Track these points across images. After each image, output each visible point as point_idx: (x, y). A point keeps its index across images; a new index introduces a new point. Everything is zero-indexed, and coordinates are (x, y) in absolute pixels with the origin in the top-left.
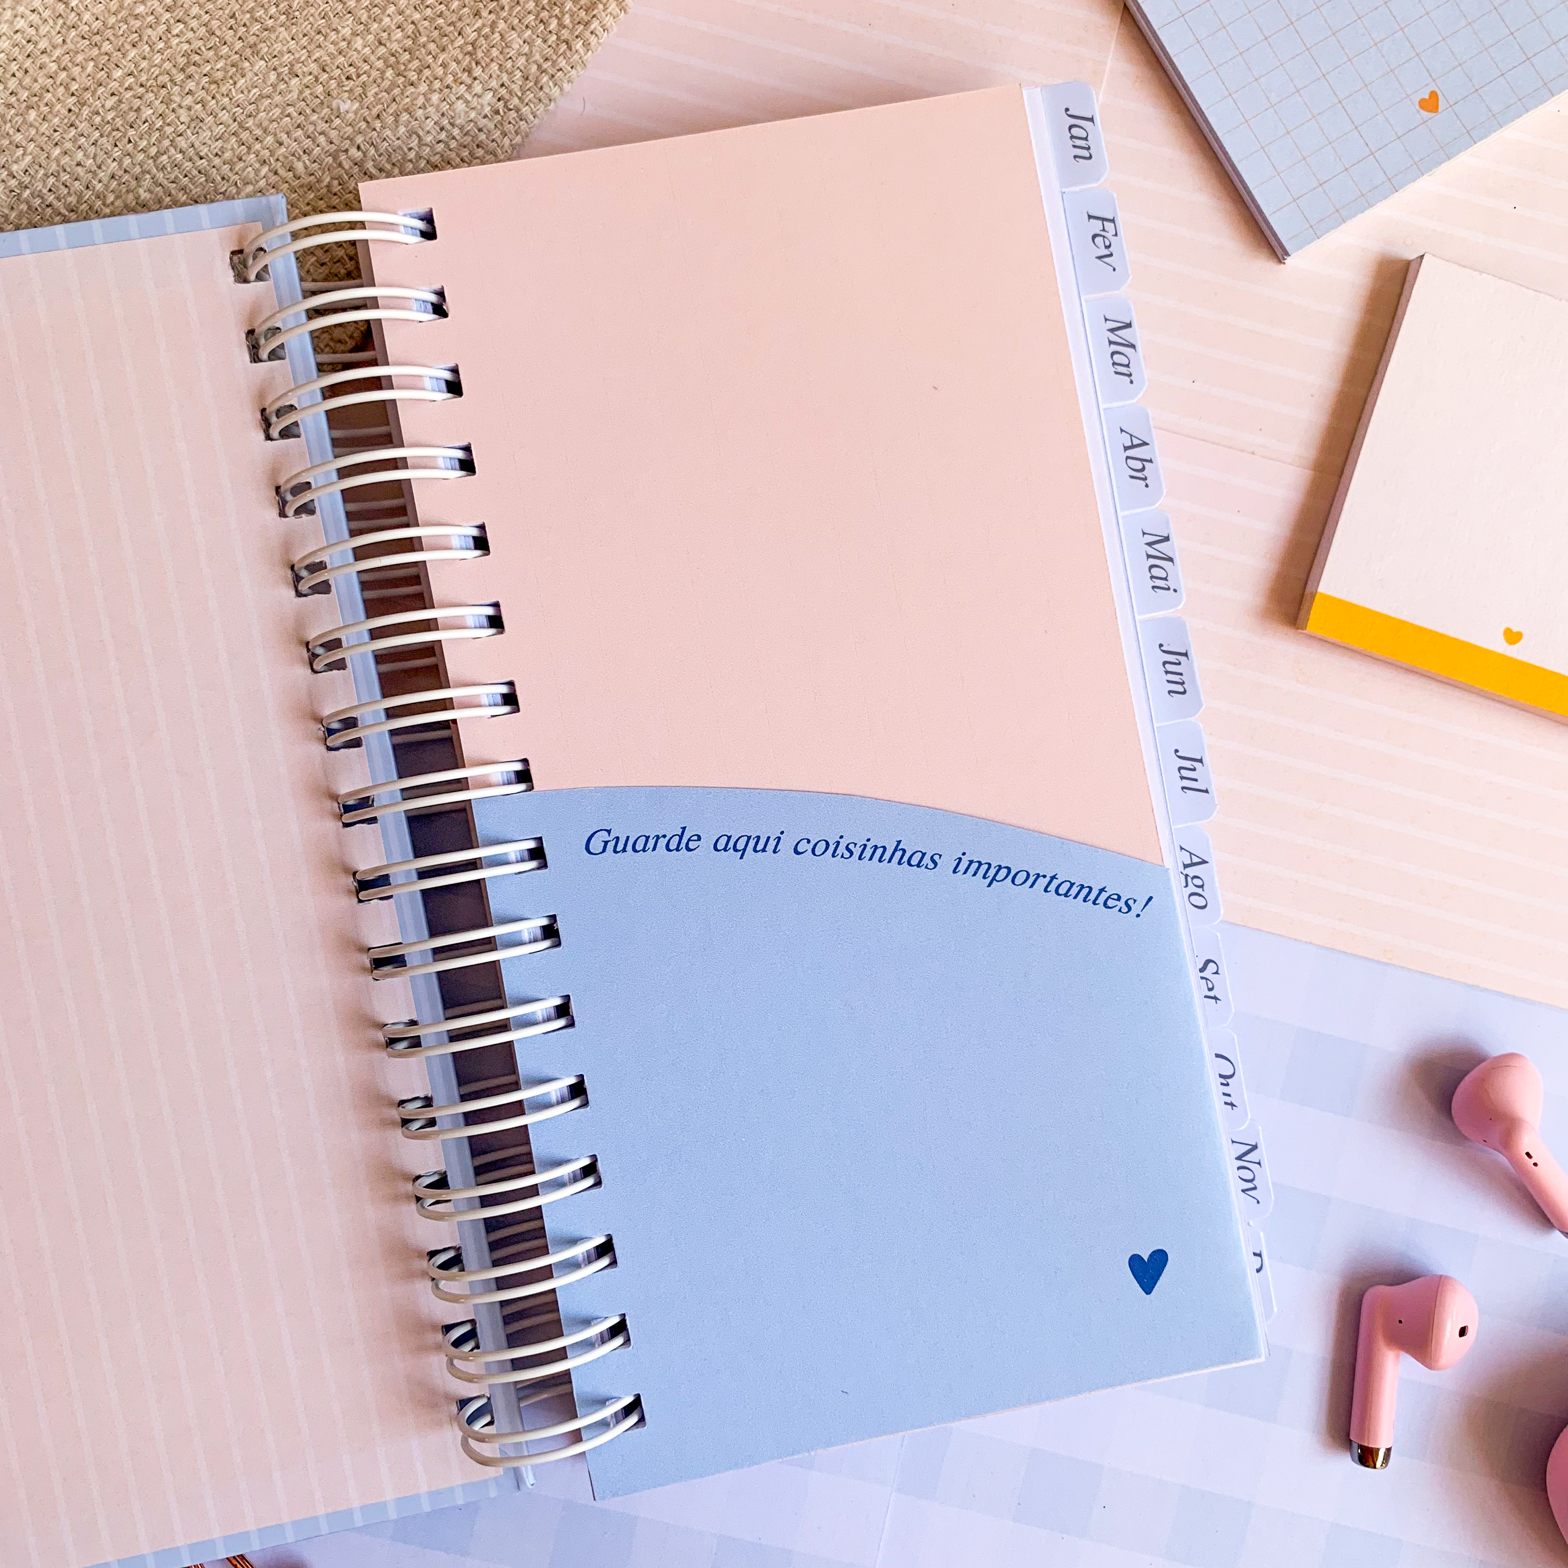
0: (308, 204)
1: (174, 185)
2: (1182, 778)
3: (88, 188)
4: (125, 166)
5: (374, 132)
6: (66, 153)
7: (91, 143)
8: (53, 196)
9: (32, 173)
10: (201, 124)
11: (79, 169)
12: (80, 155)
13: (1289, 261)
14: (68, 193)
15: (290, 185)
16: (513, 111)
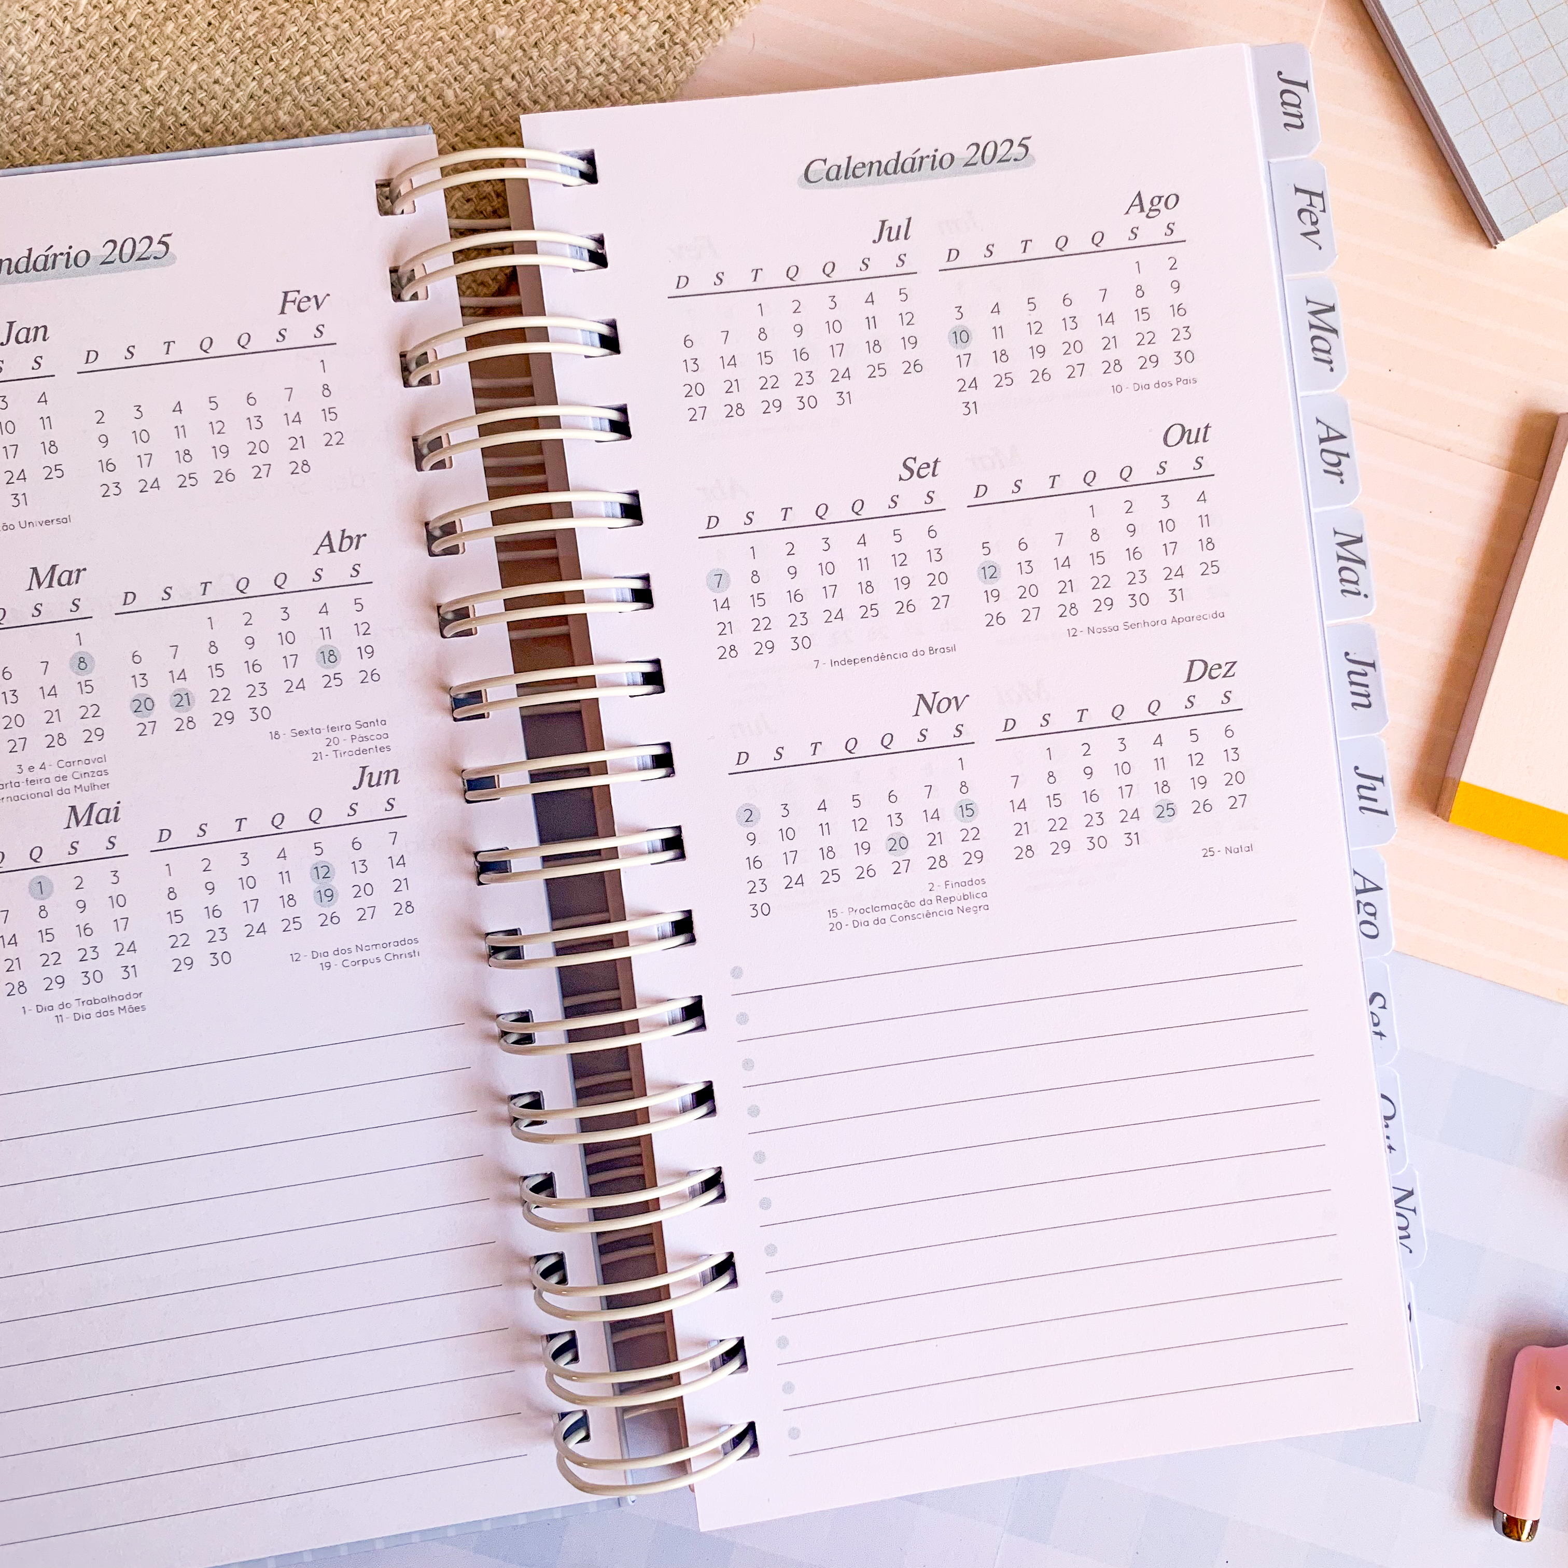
0: (456, 135)
1: (316, 109)
2: (1361, 797)
3: (224, 107)
4: (264, 86)
5: (531, 61)
6: (203, 69)
7: (230, 60)
8: (188, 115)
9: (167, 89)
10: (347, 44)
11: (217, 87)
12: (218, 72)
13: (1501, 245)
14: (204, 111)
15: (438, 114)
16: (678, 46)
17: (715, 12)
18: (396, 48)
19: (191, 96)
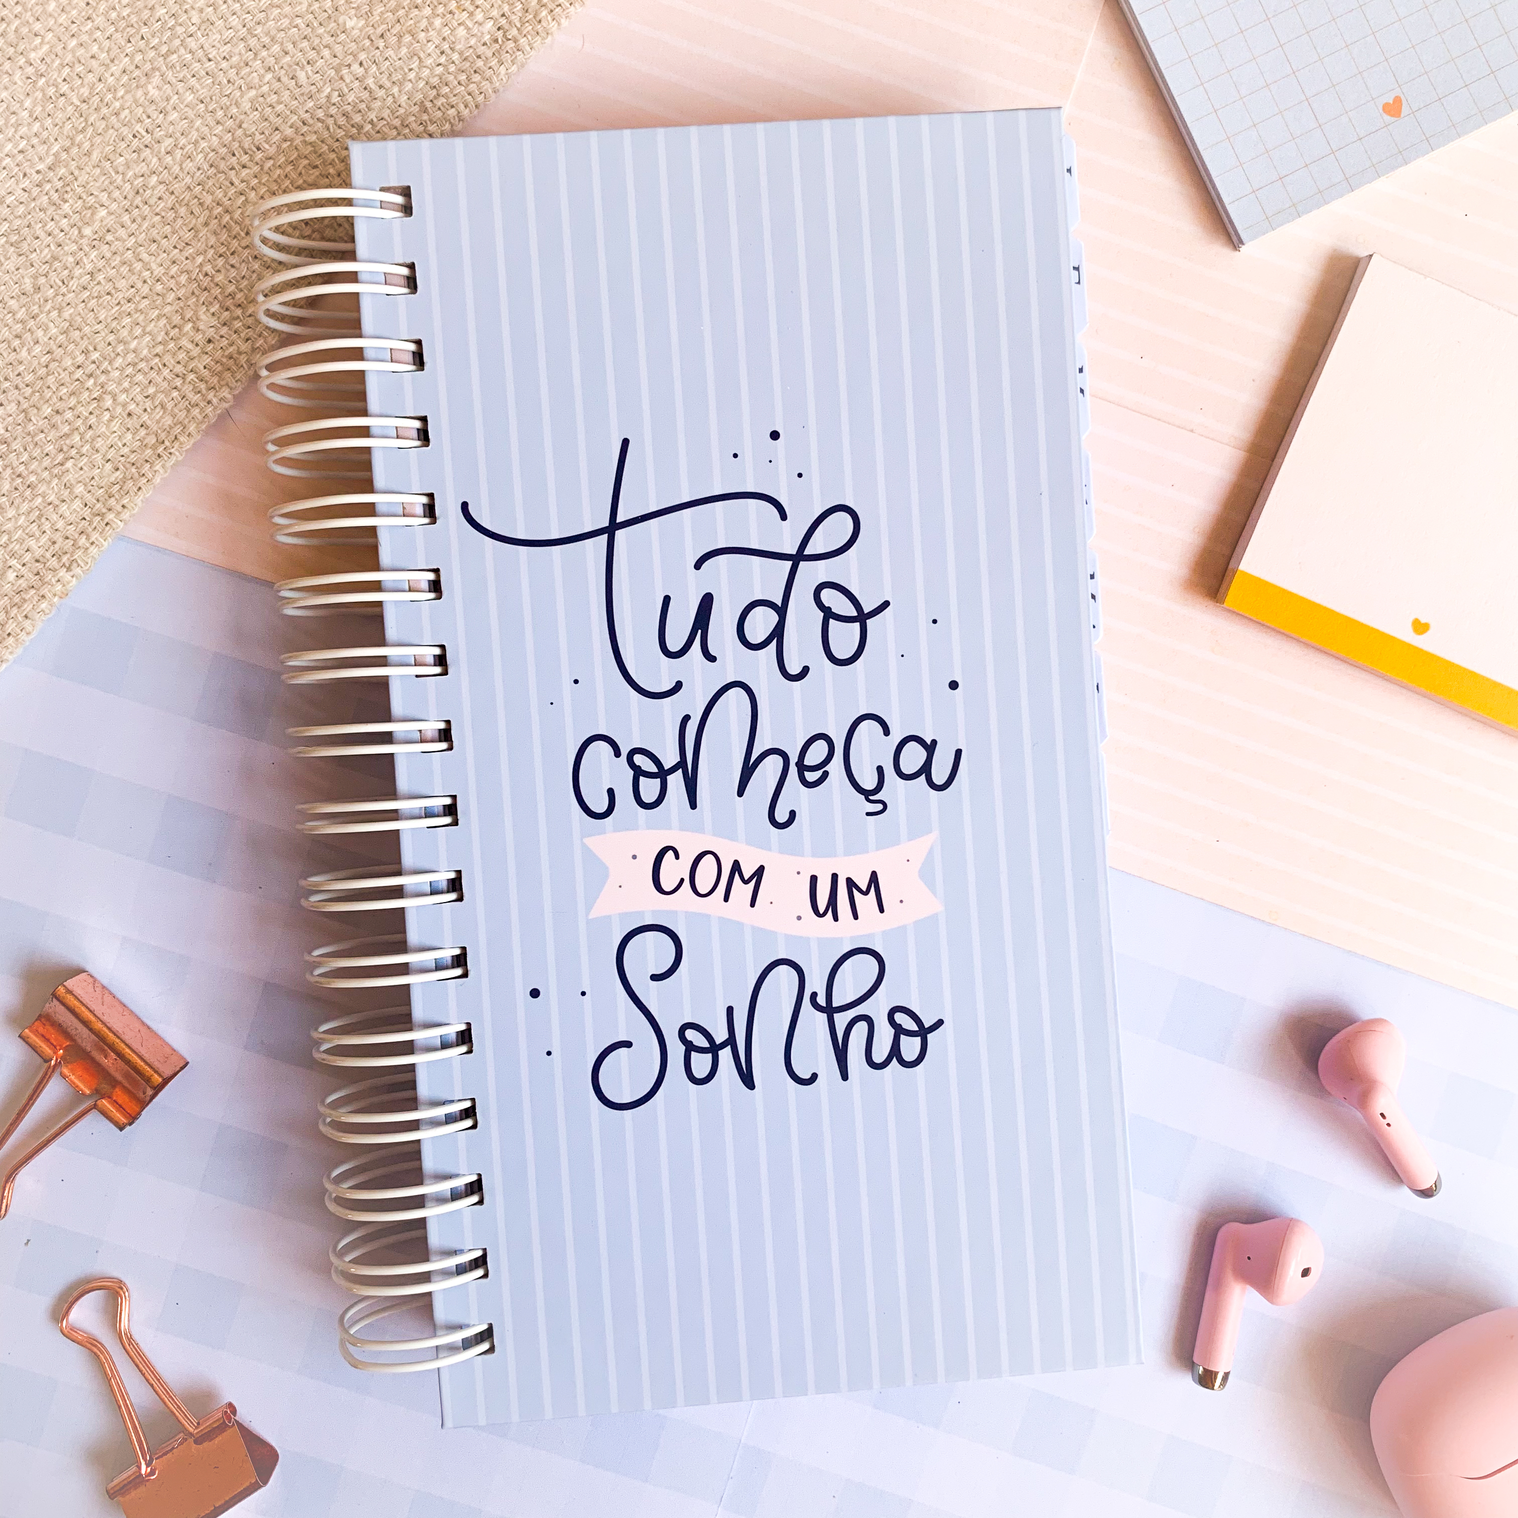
3: (100, 80)
4: (136, 62)
5: (377, 51)
6: (82, 45)
7: (106, 37)
8: (67, 86)
9: (48, 62)
11: (93, 61)
12: (95, 48)
13: (1243, 248)
15: (291, 92)
16: (510, 41)
17: (544, 13)
18: (256, 32)
19: (69, 69)
